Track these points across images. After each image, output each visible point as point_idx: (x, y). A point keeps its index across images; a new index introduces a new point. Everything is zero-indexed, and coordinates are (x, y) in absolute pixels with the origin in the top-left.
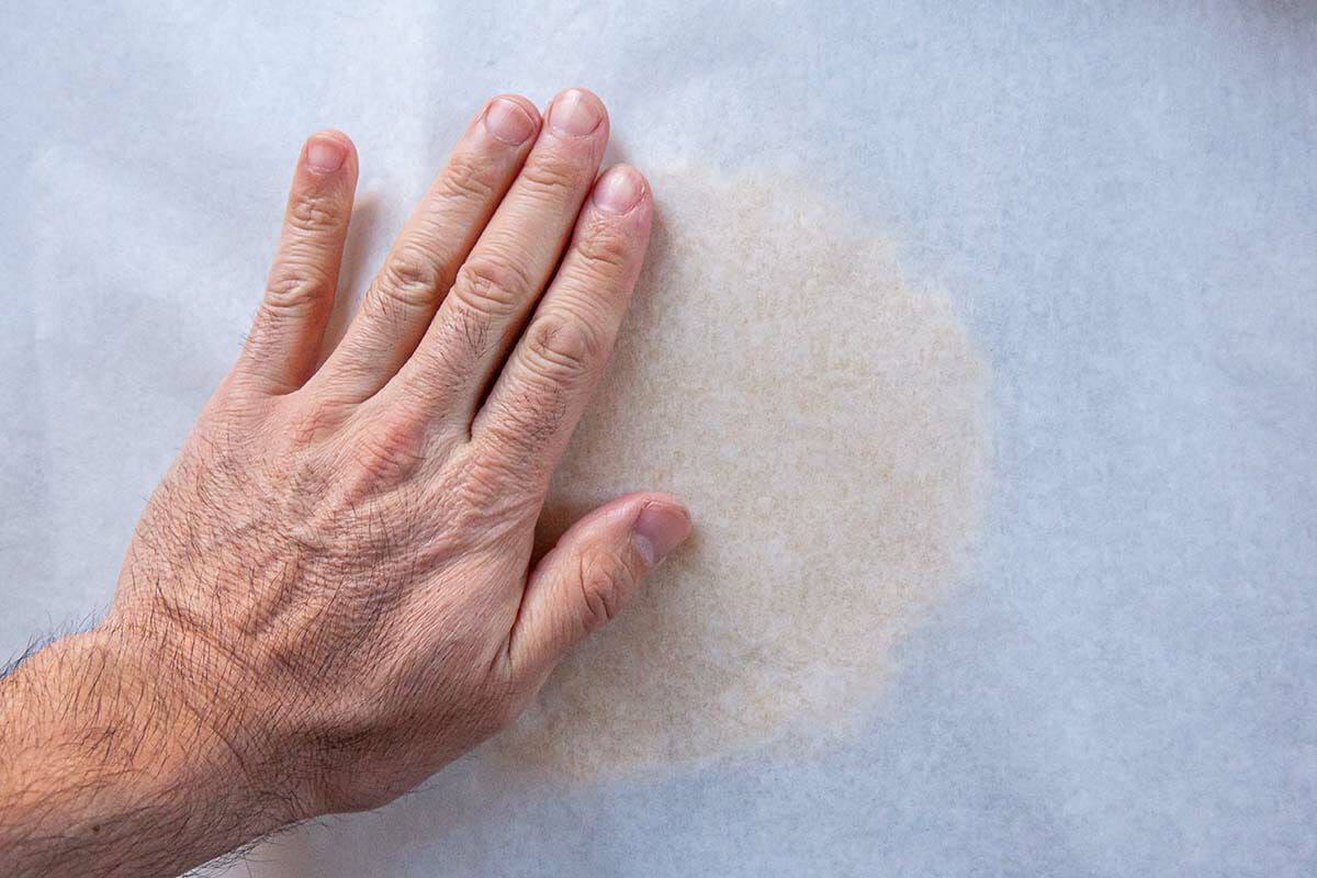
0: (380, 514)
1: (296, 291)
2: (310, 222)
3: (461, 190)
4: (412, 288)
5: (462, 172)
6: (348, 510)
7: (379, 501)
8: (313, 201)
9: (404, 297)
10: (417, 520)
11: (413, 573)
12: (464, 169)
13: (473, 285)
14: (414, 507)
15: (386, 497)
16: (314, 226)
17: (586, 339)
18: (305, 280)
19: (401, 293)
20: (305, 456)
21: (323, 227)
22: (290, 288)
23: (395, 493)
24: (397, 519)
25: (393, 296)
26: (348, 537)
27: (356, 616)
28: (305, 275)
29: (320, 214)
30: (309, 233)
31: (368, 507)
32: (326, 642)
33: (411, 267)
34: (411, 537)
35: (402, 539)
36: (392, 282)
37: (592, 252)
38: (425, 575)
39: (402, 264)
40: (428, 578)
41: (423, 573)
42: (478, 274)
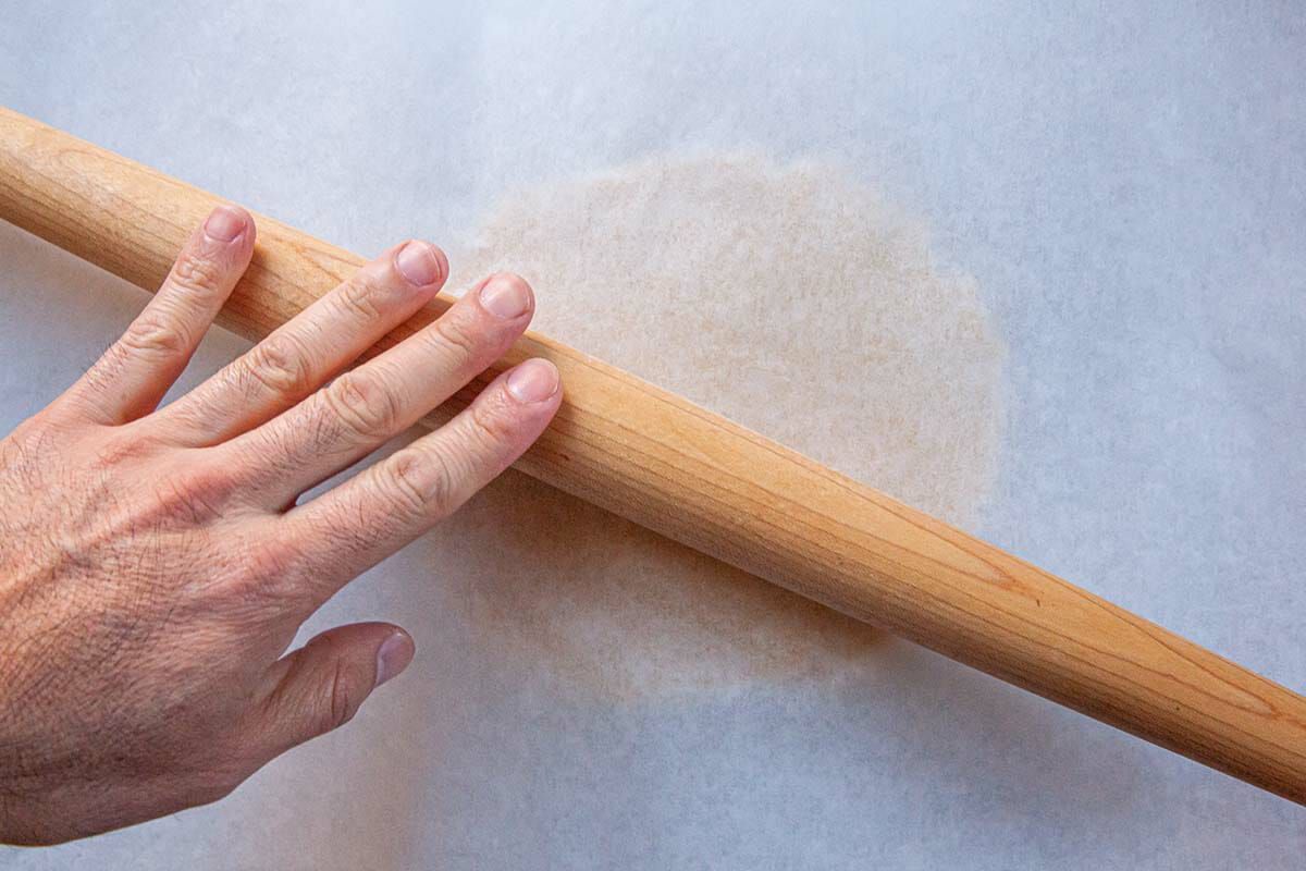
0: (157, 551)
1: (153, 336)
2: (187, 280)
3: (351, 305)
4: (274, 372)
5: (358, 291)
6: (127, 536)
7: (162, 537)
8: (198, 262)
9: (263, 377)
10: (192, 570)
11: (166, 620)
12: (360, 289)
13: (344, 394)
14: (194, 556)
15: (170, 536)
16: (190, 285)
17: (440, 486)
18: (163, 328)
19: (260, 372)
20: (105, 475)
21: (198, 287)
22: (147, 332)
23: (180, 536)
24: (172, 561)
25: (252, 373)
26: (116, 562)
27: (94, 642)
28: (164, 324)
29: (200, 274)
30: (183, 290)
31: (149, 539)
32: (52, 659)
33: (280, 354)
34: (180, 583)
35: (171, 581)
36: (257, 361)
37: (483, 421)
38: (180, 628)
39: (274, 349)
40: (182, 632)
41: (177, 623)
42: (354, 386)
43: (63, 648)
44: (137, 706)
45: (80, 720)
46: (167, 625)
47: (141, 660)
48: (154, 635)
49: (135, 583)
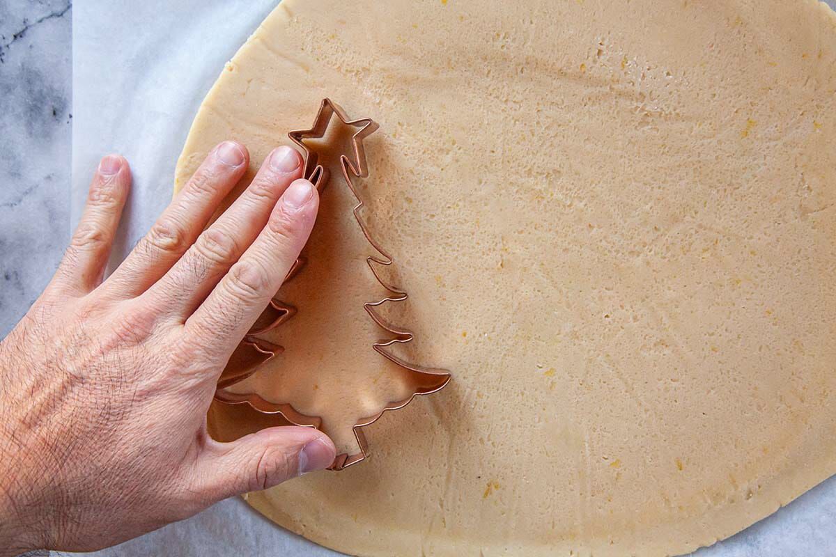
0: (120, 361)
2: (99, 202)
3: (198, 189)
4: (164, 240)
6: (100, 356)
7: (120, 353)
8: (101, 189)
9: (158, 244)
11: (133, 401)
13: (206, 243)
14: (141, 360)
15: (125, 352)
17: (262, 278)
18: (93, 230)
19: (156, 242)
20: (83, 325)
22: (84, 235)
23: (131, 351)
24: (129, 366)
25: (152, 244)
26: (97, 373)
28: (93, 228)
29: (104, 196)
30: (98, 207)
33: (165, 229)
34: (136, 378)
35: (130, 378)
36: (153, 236)
37: (276, 228)
38: (141, 403)
39: (161, 227)
40: (142, 405)
41: (139, 401)
42: (210, 238)
43: (77, 426)
44: (126, 451)
45: (95, 465)
46: (134, 403)
47: (123, 425)
48: (128, 410)
49: (111, 383)
